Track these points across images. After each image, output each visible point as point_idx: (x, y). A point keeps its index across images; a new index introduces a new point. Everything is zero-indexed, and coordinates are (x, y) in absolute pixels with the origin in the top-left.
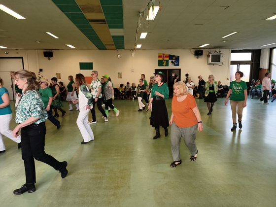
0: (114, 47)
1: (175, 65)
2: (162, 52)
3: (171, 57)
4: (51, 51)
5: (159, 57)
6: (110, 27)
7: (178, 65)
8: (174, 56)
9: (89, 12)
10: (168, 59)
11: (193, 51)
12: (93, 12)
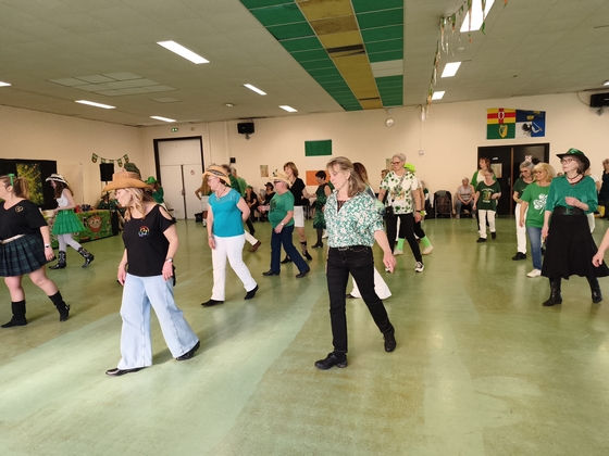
0: (380, 102)
1: (533, 135)
2: (495, 105)
3: (521, 115)
4: (250, 121)
5: (490, 116)
6: (373, 59)
7: (542, 134)
8: (530, 113)
9: (329, 32)
10: (513, 120)
11: (586, 97)
12: (337, 30)
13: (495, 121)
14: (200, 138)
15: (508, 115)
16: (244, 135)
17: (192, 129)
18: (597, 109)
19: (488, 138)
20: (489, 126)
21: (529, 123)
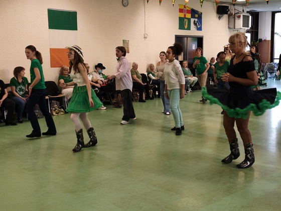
1: (198, 29)
8: (197, 12)
10: (190, 16)
13: (182, 15)
15: (188, 12)
18: (218, 16)
19: (180, 28)
20: (180, 18)
21: (196, 20)
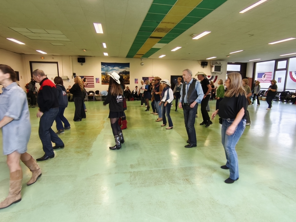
0: (142, 56)
11: (200, 62)
14: (57, 63)
16: (80, 63)
17: (53, 58)
18: (203, 66)
